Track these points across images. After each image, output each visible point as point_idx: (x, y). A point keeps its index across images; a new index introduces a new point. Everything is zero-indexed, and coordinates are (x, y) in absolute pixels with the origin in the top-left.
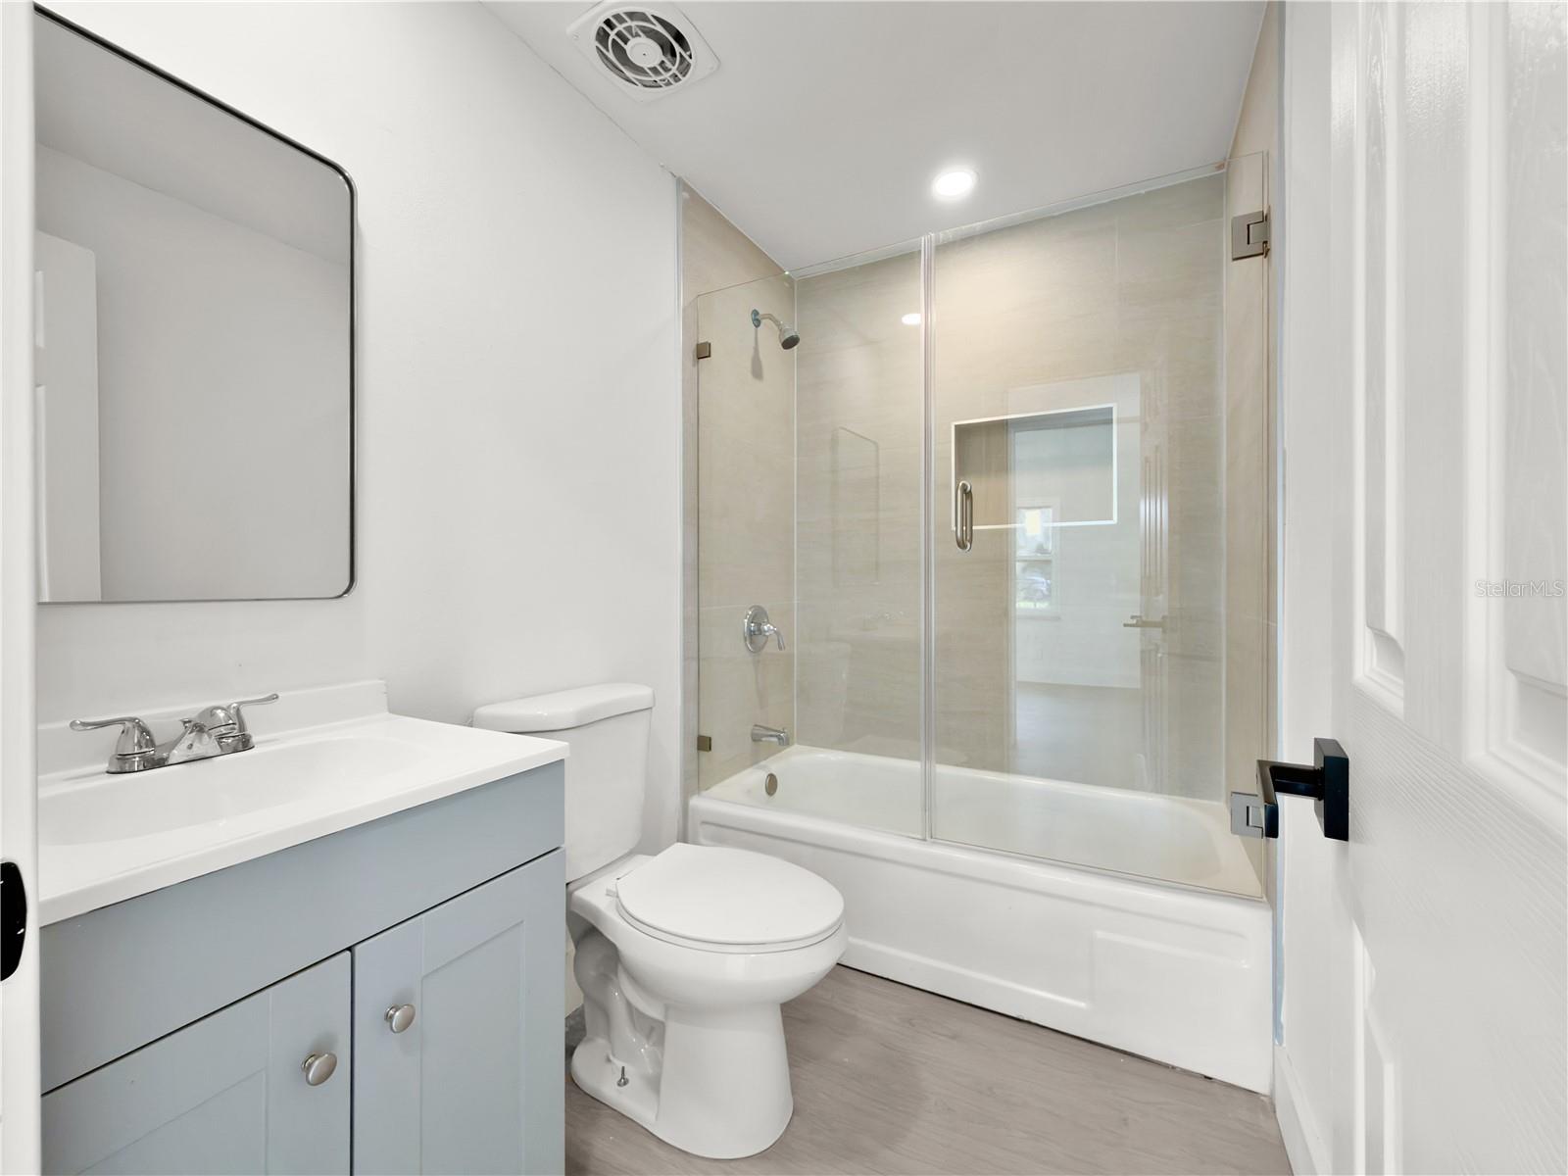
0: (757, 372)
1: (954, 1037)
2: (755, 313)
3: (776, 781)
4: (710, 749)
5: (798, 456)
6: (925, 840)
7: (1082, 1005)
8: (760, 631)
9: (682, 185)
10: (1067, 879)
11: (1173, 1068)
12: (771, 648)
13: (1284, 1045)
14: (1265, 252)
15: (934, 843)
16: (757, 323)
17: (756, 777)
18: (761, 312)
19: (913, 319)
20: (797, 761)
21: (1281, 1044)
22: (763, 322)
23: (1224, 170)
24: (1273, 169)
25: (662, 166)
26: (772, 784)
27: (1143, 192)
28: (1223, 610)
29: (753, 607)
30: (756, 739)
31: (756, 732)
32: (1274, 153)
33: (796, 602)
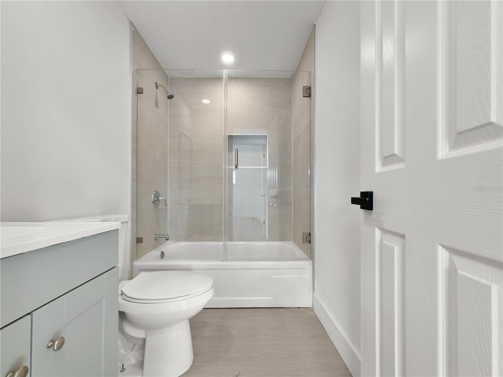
0: (157, 105)
1: (237, 318)
2: (156, 83)
3: (164, 254)
4: (142, 242)
5: (169, 139)
6: (224, 261)
7: (270, 298)
8: (158, 200)
9: (132, 24)
10: (264, 263)
11: (291, 308)
12: (161, 206)
13: (316, 293)
14: (310, 96)
15: (227, 261)
16: (157, 87)
17: (157, 253)
18: (158, 83)
19: (206, 101)
20: (170, 247)
21: (315, 293)
22: (159, 87)
23: (292, 77)
24: (311, 76)
25: (125, 14)
26: (163, 255)
27: (274, 77)
28: (292, 191)
29: (155, 191)
30: (156, 239)
31: (156, 236)
32: (313, 72)
33: (168, 191)
